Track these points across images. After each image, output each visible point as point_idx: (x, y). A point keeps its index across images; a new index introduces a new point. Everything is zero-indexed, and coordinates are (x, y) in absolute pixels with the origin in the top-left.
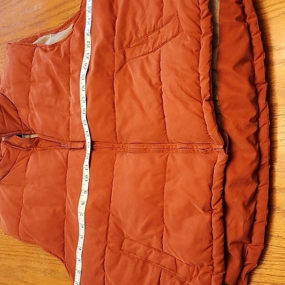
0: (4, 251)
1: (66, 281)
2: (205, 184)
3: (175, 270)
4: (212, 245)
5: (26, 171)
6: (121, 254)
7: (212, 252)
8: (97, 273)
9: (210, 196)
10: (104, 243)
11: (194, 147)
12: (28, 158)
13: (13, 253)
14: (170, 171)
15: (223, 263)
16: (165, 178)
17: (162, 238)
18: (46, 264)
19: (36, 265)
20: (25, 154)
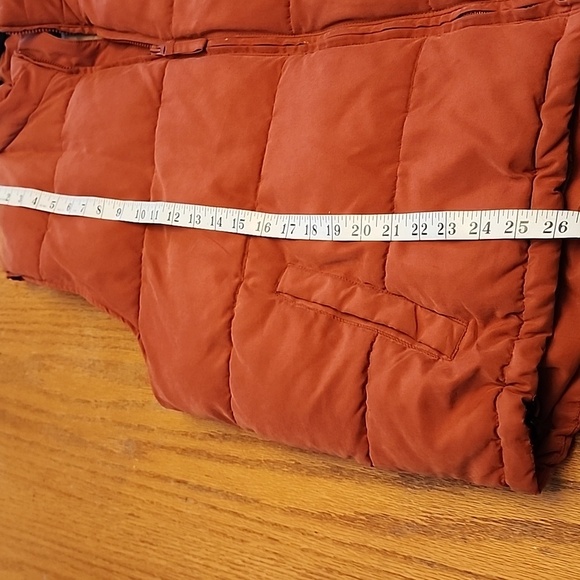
0: (6, 323)
1: (139, 387)
2: (521, 97)
3: (412, 334)
4: (526, 260)
5: (64, 121)
6: (274, 301)
7: (523, 277)
8: (212, 346)
9: (534, 128)
10: (236, 276)
11: (498, 8)
12: (71, 89)
13: (25, 327)
14: (423, 79)
15: (551, 306)
16: (408, 99)
17: (385, 255)
18: (97, 349)
19: (74, 352)
20: (64, 81)
